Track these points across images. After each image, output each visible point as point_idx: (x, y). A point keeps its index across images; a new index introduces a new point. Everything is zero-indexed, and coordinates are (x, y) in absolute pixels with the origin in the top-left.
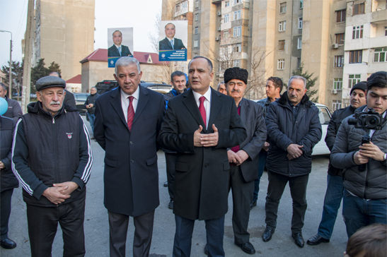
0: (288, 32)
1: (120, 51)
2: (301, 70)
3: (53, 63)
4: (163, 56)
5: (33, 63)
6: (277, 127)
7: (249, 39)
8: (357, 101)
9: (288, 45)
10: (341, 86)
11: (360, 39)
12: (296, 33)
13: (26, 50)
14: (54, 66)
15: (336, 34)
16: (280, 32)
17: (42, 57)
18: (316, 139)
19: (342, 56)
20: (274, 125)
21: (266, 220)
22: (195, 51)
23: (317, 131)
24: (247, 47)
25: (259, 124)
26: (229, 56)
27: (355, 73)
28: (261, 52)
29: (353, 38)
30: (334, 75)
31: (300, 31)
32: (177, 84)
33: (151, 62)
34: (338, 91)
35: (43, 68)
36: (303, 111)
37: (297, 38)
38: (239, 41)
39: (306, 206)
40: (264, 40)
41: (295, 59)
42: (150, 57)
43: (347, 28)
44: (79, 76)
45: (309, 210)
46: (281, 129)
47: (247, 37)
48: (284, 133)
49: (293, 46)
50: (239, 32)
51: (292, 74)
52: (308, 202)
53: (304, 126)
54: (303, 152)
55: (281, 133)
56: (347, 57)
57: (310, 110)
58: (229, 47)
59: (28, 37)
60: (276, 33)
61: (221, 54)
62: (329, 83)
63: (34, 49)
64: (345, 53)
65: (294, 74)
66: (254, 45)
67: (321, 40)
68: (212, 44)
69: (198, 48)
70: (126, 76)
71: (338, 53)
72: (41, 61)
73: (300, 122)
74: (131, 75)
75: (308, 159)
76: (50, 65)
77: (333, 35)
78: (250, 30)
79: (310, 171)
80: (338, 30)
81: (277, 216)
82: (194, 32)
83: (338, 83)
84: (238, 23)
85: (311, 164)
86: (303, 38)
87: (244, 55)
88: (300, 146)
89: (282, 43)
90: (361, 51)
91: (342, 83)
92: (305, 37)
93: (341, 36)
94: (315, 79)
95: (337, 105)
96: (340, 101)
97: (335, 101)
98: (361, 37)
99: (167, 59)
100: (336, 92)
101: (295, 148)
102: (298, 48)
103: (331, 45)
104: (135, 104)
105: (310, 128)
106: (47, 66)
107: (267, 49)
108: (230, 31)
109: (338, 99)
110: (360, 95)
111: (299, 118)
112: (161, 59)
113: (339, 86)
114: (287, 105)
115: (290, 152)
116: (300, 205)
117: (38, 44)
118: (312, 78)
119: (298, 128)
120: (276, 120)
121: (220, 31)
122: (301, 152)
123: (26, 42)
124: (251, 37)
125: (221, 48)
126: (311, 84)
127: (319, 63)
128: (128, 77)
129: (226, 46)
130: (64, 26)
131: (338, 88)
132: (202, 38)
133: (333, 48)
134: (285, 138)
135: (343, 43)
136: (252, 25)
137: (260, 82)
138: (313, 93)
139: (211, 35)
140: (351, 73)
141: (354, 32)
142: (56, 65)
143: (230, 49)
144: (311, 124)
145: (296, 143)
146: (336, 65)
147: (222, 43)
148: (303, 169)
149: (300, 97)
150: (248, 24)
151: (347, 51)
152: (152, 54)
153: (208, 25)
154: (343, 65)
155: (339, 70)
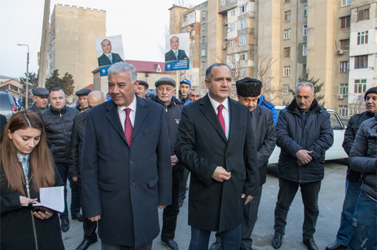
0: (293, 40)
1: (111, 59)
2: (307, 76)
3: (67, 74)
4: (169, 66)
5: (48, 73)
6: (287, 133)
7: (255, 47)
8: (372, 105)
9: (293, 52)
10: (347, 92)
11: (365, 45)
12: (301, 40)
13: (41, 62)
14: (67, 76)
15: (341, 41)
16: (285, 40)
17: (56, 68)
18: (327, 145)
19: (347, 62)
20: (284, 132)
21: (275, 227)
22: (203, 60)
23: (328, 136)
24: (253, 55)
25: (269, 132)
26: (236, 64)
27: (360, 78)
28: (268, 60)
29: (358, 43)
30: (340, 80)
31: (305, 38)
33: (161, 71)
34: (344, 96)
35: (58, 78)
36: (313, 117)
37: (302, 45)
38: (245, 50)
39: (318, 212)
40: (270, 48)
41: (300, 66)
42: (159, 66)
43: (351, 34)
44: (91, 85)
45: (321, 216)
46: (290, 135)
47: (253, 45)
48: (293, 139)
49: (299, 53)
50: (245, 41)
51: (298, 81)
52: (320, 209)
53: (314, 132)
54: (313, 158)
55: (290, 139)
56: (352, 62)
57: (320, 115)
58: (236, 55)
59: (43, 49)
60: (281, 41)
61: (228, 62)
62: (335, 89)
63: (49, 61)
64: (351, 59)
65: (300, 80)
66: (260, 53)
67: (325, 47)
68: (219, 52)
69: (205, 57)
71: (343, 59)
72: (56, 72)
73: (309, 128)
74: (120, 85)
75: (319, 165)
76: (64, 76)
77: (338, 41)
78: (256, 39)
79: (322, 178)
80: (343, 36)
81: (285, 223)
82: (201, 42)
83: (344, 88)
84: (244, 32)
85: (323, 170)
86: (308, 45)
87: (250, 63)
88: (309, 152)
89: (288, 50)
90: (367, 56)
91: (347, 88)
92: (310, 44)
93: (345, 42)
94: (322, 85)
95: (344, 110)
96: (346, 106)
97: (341, 106)
98: (366, 42)
99: (172, 69)
100: (341, 97)
101: (304, 154)
102: (304, 55)
103: (336, 51)
104: (132, 116)
105: (321, 134)
106: (61, 76)
107: (274, 56)
108: (236, 40)
109: (344, 104)
110: (374, 98)
111: (308, 124)
112: (167, 69)
113: (345, 91)
114: (297, 111)
115: (299, 158)
116: (311, 212)
117: (53, 56)
118: (318, 84)
119: (307, 134)
120: (285, 127)
121: (226, 40)
122: (311, 158)
123: (41, 54)
124: (257, 45)
125: (228, 56)
126: (317, 89)
127: (325, 69)
128: (116, 86)
129: (233, 54)
130: (77, 38)
131: (344, 93)
132: (209, 47)
133: (339, 54)
134: (294, 143)
135: (348, 48)
136: (257, 34)
137: (267, 89)
138: (320, 98)
139: (218, 44)
140: (357, 78)
141: (359, 37)
142: (70, 75)
143: (237, 57)
144: (322, 129)
145: (306, 149)
146: (342, 70)
147: (229, 51)
148: (314, 176)
149: (309, 104)
150: (253, 33)
151: (352, 57)
152: (161, 63)
153: (215, 34)
154: (349, 70)
155: (345, 75)
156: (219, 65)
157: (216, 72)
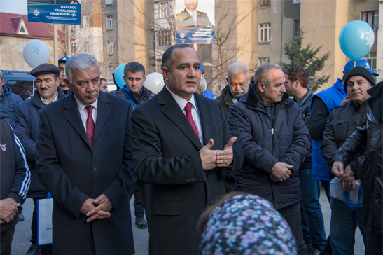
8: (359, 91)
22: (109, 11)
32: (130, 82)
33: (26, 33)
41: (289, 22)
69: (114, 6)
70: (87, 82)
74: (94, 80)
88: (289, 166)
94: (325, 58)
101: (282, 169)
102: (294, 2)
104: (94, 115)
105: (295, 136)
110: (359, 83)
118: (319, 56)
122: (290, 172)
126: (317, 66)
127: (334, 27)
128: (90, 83)
138: (322, 81)
156: (182, 46)
157: (179, 57)
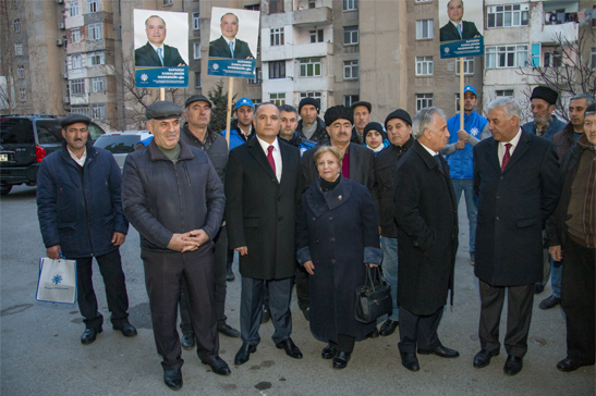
7: (117, 43)
11: (281, 47)
12: (191, 35)
19: (258, 69)
22: (19, 62)
24: (113, 57)
26: (85, 70)
27: (277, 91)
29: (272, 44)
30: (250, 95)
31: (197, 33)
37: (192, 43)
38: (100, 47)
41: (191, 74)
43: (263, 31)
47: (112, 40)
50: (99, 33)
56: (265, 70)
58: (83, 56)
64: (263, 65)
66: (126, 54)
68: (51, 50)
69: (25, 57)
78: (118, 30)
82: (12, 30)
84: (96, 18)
86: (202, 43)
87: (110, 70)
90: (283, 62)
98: (283, 43)
102: (195, 58)
104: (511, 151)
108: (82, 30)
121: (64, 29)
124: (121, 41)
125: (69, 59)
129: (78, 55)
132: (30, 40)
135: (259, 50)
136: (120, 22)
139: (47, 35)
140: (273, 92)
141: (272, 36)
143: (86, 60)
146: (251, 81)
147: (70, 49)
150: (111, 21)
151: (265, 62)
153: (41, 18)
154: (261, 81)
155: (256, 88)
